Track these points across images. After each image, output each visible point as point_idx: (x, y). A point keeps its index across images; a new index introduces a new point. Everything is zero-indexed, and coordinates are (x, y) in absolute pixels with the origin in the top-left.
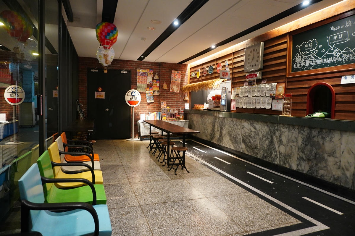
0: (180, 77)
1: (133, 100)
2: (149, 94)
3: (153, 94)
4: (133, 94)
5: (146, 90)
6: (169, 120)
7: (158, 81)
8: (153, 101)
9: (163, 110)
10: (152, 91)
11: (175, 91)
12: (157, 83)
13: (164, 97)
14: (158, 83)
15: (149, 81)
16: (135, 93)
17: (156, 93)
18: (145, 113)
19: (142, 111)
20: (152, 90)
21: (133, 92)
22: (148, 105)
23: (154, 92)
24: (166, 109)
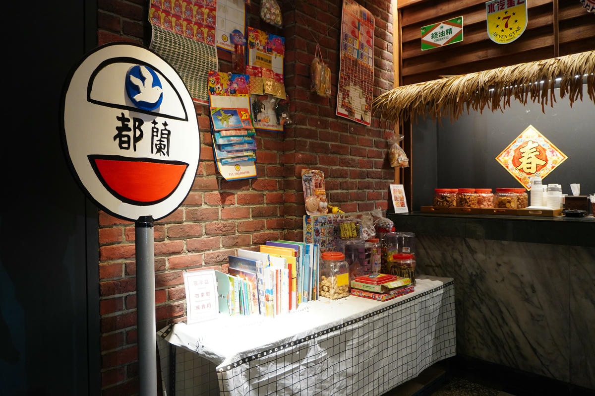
0: (372, 42)
1: (144, 150)
2: (232, 121)
3: (250, 120)
4: (148, 94)
5: (212, 91)
6: (387, 290)
7: (279, 40)
8: (249, 171)
9: (319, 227)
10: (242, 102)
11: (358, 116)
12: (270, 50)
13: (313, 148)
14: (279, 52)
15: (229, 31)
16: (156, 83)
17: (268, 120)
18: (203, 256)
19: (183, 244)
20: (243, 91)
21: (144, 71)
22: (224, 197)
23: (256, 107)
24: (330, 222)
